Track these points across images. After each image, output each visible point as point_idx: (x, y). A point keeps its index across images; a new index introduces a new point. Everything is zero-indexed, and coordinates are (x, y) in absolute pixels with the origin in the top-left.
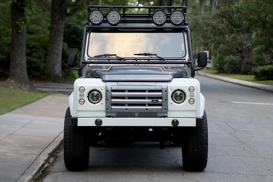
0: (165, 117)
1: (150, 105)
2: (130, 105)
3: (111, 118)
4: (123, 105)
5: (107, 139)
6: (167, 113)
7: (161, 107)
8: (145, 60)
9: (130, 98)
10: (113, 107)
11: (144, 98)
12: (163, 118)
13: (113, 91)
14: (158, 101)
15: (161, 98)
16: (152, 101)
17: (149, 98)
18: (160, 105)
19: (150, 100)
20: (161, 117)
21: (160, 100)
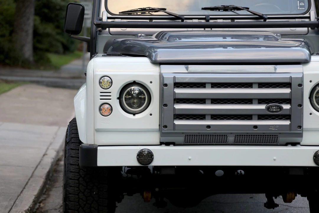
0: (294, 144)
1: (261, 117)
2: (216, 116)
3: (171, 148)
4: (201, 116)
5: (157, 189)
6: (301, 135)
7: (287, 123)
8: (225, 21)
9: (216, 101)
10: (177, 122)
11: (248, 101)
12: (290, 148)
13: (178, 85)
14: (281, 108)
15: (288, 101)
16: (268, 109)
17: (261, 101)
18: (287, 117)
19: (263, 107)
20: (286, 144)
21: (286, 107)
